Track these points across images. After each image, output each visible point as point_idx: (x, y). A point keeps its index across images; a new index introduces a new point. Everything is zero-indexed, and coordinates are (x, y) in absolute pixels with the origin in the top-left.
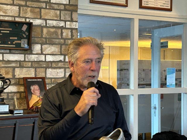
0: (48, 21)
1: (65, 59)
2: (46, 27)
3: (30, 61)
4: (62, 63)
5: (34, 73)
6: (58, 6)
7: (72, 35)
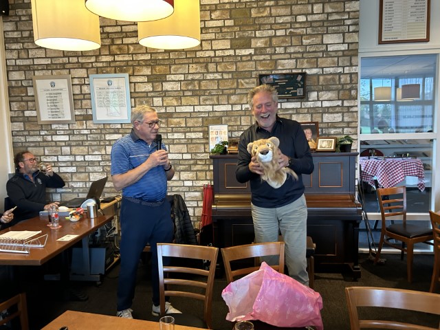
0: (324, 69)
1: (343, 104)
2: (323, 74)
3: (306, 108)
4: (340, 108)
5: (310, 118)
6: (336, 53)
7: (351, 80)
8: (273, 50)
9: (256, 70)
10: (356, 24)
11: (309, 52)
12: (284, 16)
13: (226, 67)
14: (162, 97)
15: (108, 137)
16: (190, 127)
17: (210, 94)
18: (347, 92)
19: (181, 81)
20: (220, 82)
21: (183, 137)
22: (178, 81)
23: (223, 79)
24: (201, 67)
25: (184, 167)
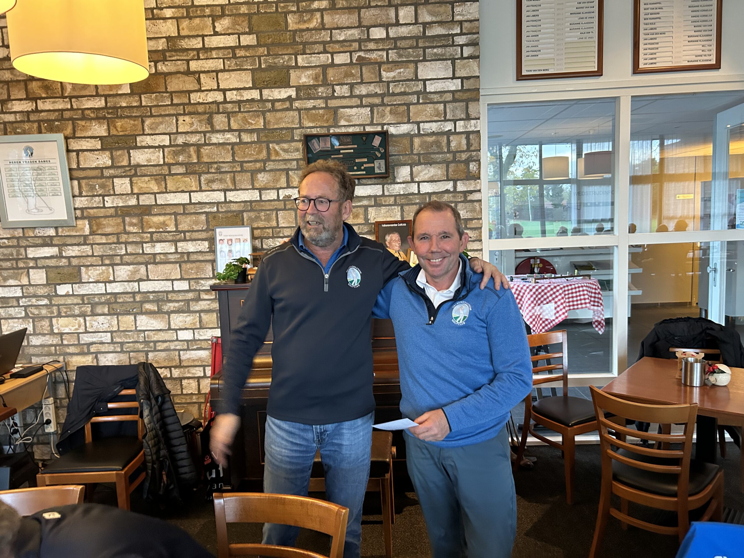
0: (421, 125)
1: (455, 187)
2: (419, 135)
3: (392, 196)
4: (451, 195)
5: (399, 214)
6: (441, 96)
7: (469, 144)
8: (330, 91)
9: (301, 127)
10: (474, 44)
11: (394, 94)
12: (348, 28)
13: (245, 120)
14: (131, 177)
15: (32, 253)
16: (184, 232)
17: (219, 171)
18: (462, 166)
19: (163, 147)
20: (236, 147)
21: (173, 250)
22: (159, 147)
23: (241, 143)
24: (200, 121)
25: (176, 305)
